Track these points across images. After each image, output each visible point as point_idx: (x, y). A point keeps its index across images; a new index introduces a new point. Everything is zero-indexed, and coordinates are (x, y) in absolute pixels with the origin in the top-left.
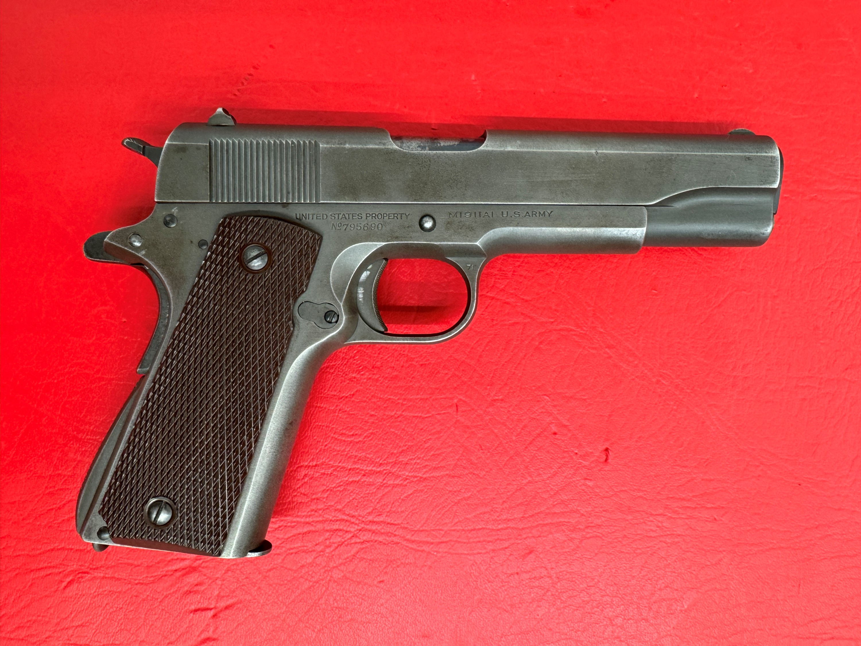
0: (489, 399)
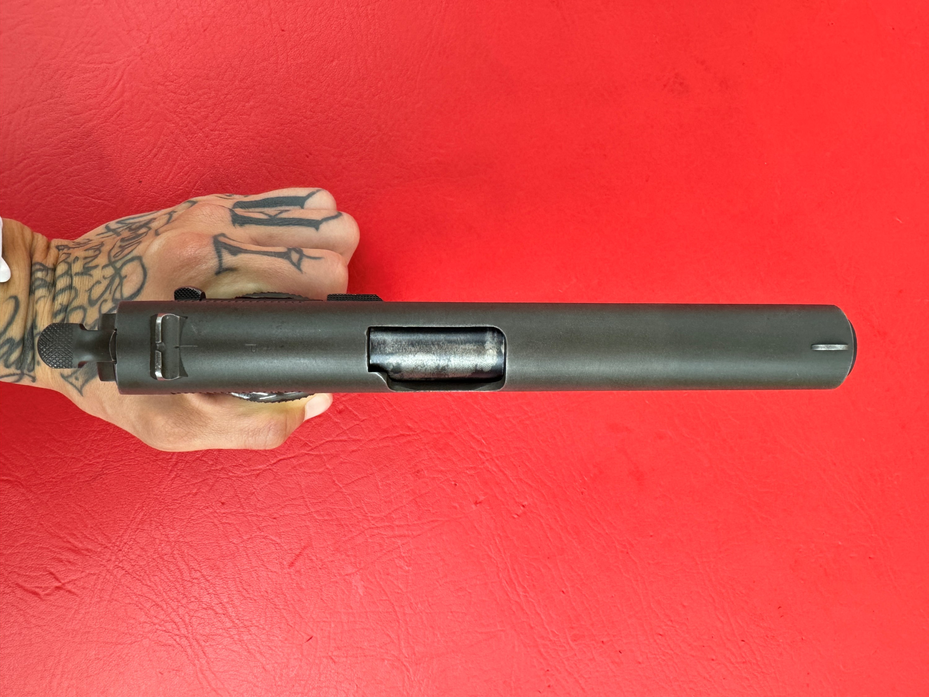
0: (330, 654)
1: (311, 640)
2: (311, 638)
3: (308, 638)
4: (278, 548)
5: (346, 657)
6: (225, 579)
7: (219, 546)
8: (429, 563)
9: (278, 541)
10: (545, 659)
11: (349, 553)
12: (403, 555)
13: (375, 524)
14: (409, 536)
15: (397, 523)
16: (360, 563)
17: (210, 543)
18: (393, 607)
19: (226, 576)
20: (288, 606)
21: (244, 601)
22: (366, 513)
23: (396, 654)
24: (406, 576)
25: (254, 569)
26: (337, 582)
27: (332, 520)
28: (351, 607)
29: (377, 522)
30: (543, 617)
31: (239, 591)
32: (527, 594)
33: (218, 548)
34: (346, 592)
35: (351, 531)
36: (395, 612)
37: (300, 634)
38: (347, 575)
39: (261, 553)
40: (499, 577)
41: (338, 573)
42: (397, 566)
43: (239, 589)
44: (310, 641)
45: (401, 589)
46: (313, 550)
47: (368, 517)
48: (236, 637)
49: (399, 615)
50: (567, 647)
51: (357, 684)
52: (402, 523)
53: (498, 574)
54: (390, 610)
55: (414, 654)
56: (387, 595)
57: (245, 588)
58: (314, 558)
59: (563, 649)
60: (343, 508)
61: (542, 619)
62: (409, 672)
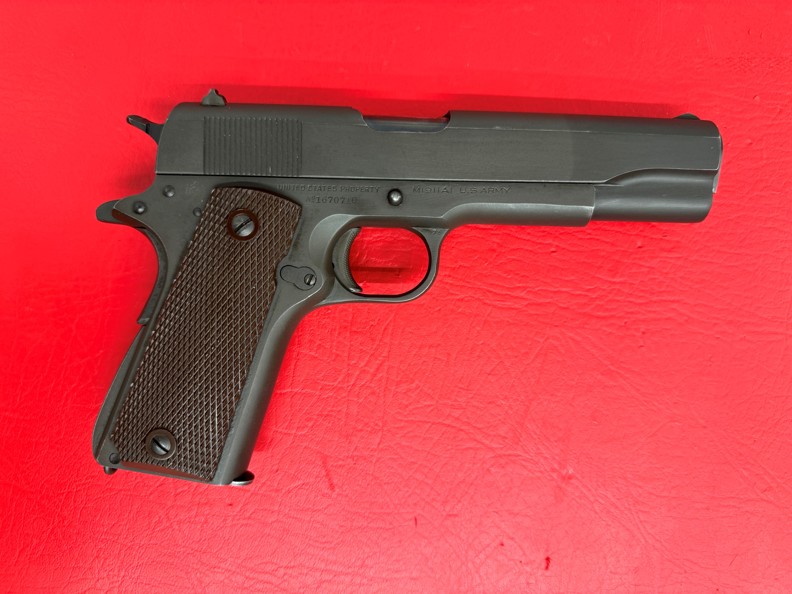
1: (417, 521)
2: (416, 520)
3: (413, 521)
4: (307, 487)
5: (459, 501)
6: (303, 552)
7: (268, 535)
8: (424, 362)
9: (301, 482)
10: (612, 317)
11: (360, 428)
12: (398, 379)
13: (349, 384)
14: (383, 362)
15: (363, 364)
16: (377, 425)
17: (260, 540)
18: (443, 424)
19: (301, 549)
20: (368, 517)
21: (336, 551)
22: (332, 385)
23: (491, 454)
24: (421, 391)
25: (312, 521)
26: (380, 458)
27: (316, 420)
28: (412, 462)
29: (348, 381)
30: (564, 289)
31: (323, 549)
32: (528, 289)
33: (269, 537)
34: (395, 457)
35: (339, 411)
36: (449, 426)
37: (404, 526)
38: (379, 444)
39: (301, 505)
40: (489, 305)
41: (372, 451)
42: (405, 393)
43: (320, 547)
44: (419, 522)
45: (431, 405)
46: (332, 457)
47: (336, 386)
48: (365, 581)
49: (454, 424)
50: (618, 287)
51: (494, 510)
52: (367, 359)
53: (485, 304)
54: (444, 429)
55: (505, 438)
56: (427, 422)
57: (324, 541)
58: (341, 462)
59: (615, 292)
60: (311, 403)
61: (565, 292)
62: (520, 456)
